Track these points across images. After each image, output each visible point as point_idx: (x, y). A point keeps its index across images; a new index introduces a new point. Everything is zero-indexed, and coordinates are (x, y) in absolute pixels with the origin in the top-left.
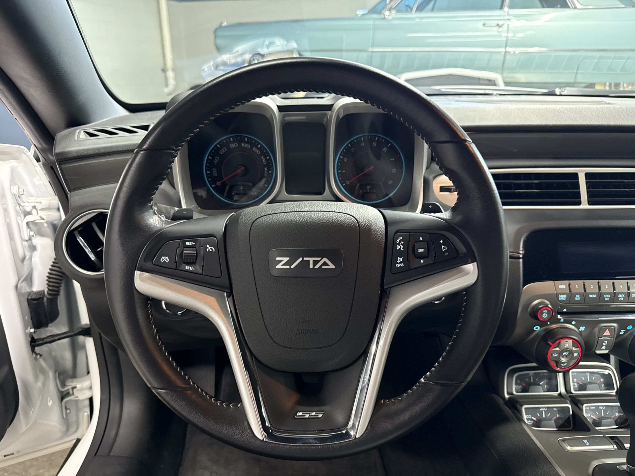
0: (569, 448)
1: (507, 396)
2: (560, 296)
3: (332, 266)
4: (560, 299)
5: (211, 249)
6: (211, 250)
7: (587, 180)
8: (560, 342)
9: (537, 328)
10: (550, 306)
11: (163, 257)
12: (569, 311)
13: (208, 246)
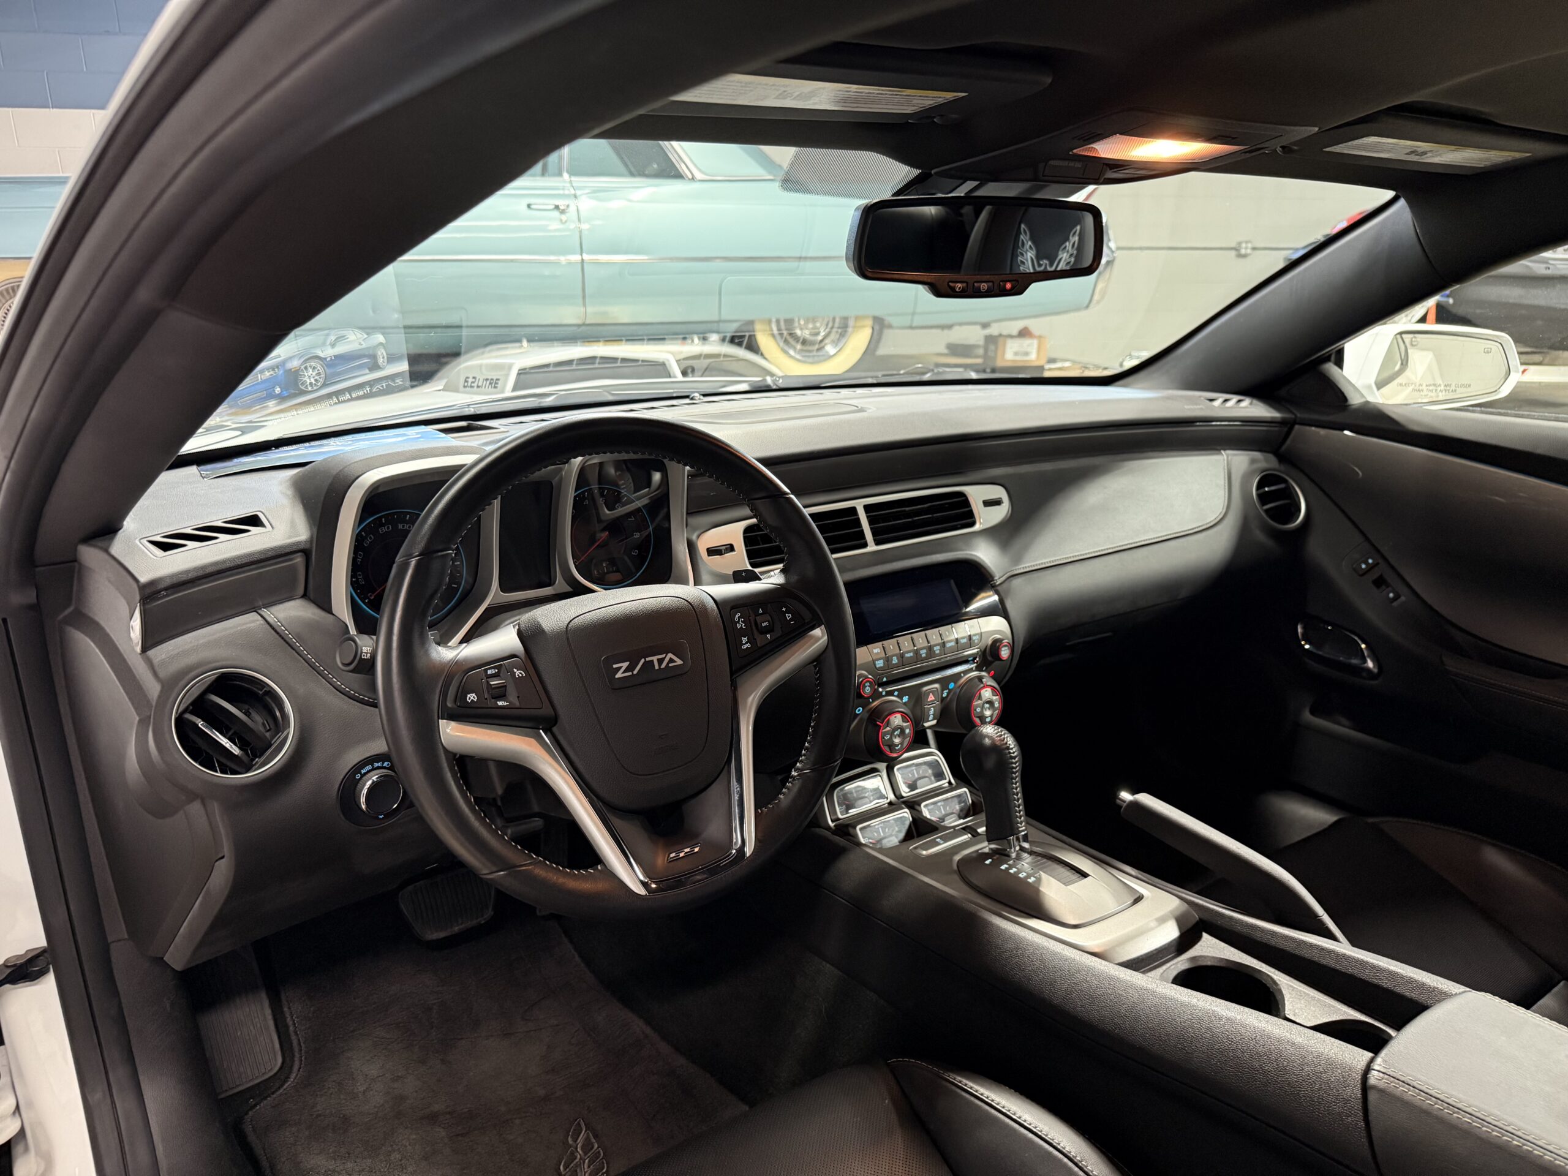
0: (924, 852)
1: (831, 824)
2: (876, 662)
3: (679, 662)
4: (877, 666)
5: (520, 673)
6: (520, 675)
7: (868, 515)
8: (888, 720)
9: (859, 710)
10: (870, 676)
11: (469, 696)
12: (889, 679)
13: (515, 670)
